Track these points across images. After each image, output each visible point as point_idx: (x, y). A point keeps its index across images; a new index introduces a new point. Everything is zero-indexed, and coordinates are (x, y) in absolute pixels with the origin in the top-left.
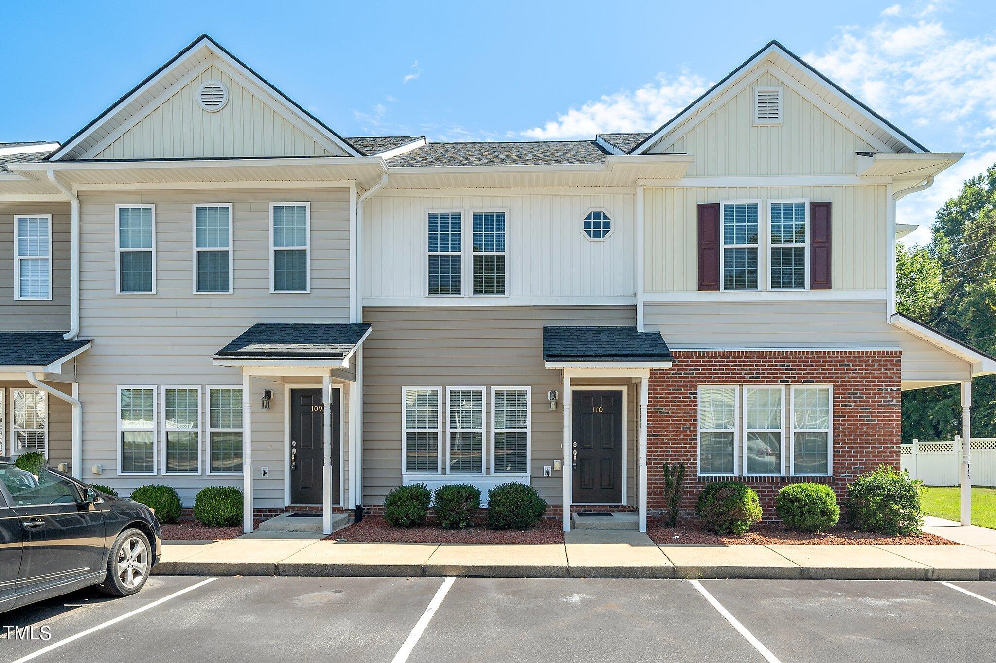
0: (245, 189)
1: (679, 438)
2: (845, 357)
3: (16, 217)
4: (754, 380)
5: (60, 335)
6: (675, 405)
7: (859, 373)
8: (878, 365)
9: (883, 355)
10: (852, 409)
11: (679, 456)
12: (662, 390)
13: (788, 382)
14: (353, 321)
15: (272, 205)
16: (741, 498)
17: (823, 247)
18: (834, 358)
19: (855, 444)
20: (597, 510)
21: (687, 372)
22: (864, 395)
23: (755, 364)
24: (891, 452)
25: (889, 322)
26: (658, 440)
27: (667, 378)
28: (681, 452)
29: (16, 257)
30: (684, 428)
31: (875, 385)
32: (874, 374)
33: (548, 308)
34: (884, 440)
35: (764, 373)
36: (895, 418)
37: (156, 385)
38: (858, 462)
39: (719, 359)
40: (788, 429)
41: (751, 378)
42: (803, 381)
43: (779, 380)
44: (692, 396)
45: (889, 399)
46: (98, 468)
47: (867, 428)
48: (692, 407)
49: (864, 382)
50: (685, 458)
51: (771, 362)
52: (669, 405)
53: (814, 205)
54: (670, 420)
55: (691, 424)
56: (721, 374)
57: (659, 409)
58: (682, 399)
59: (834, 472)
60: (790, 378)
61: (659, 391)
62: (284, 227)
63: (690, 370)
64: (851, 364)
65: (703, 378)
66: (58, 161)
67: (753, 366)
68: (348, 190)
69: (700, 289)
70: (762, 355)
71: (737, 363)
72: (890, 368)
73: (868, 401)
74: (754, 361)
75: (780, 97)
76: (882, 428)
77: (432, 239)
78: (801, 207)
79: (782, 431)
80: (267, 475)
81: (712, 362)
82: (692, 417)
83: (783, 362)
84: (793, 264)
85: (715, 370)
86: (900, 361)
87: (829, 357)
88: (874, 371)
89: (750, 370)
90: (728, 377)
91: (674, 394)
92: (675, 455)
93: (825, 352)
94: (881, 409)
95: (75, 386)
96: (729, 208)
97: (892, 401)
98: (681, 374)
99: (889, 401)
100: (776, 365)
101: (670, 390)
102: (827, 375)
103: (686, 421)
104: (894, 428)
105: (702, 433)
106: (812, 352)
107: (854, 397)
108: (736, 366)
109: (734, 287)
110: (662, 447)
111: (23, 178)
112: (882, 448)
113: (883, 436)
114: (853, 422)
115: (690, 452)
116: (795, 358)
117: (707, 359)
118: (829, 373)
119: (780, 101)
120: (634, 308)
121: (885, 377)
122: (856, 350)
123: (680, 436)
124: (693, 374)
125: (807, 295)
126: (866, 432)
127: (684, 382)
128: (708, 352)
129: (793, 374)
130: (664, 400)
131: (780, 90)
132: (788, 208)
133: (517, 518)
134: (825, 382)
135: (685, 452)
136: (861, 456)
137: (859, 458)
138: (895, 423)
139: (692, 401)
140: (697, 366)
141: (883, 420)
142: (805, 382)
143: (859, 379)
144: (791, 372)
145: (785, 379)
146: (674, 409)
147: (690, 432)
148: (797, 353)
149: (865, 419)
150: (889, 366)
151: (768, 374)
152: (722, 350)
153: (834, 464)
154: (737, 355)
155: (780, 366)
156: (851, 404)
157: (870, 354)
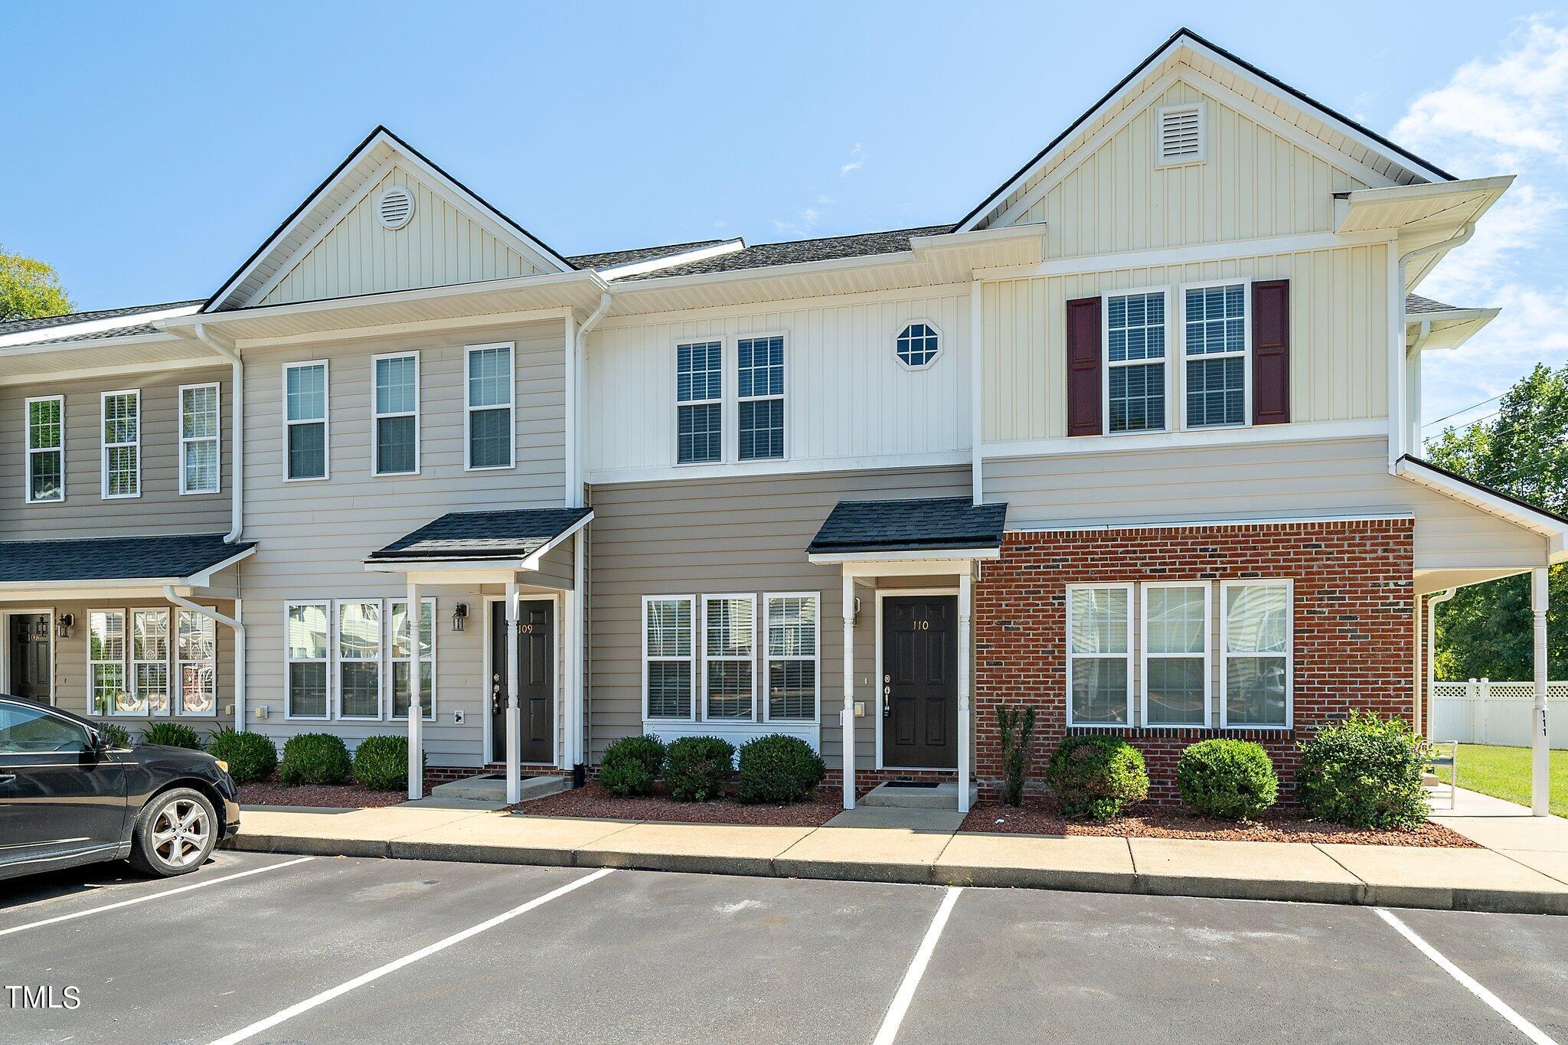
0: (435, 331)
1: (1036, 667)
2: (1313, 534)
3: (182, 388)
4: (1157, 574)
5: (221, 537)
6: (1029, 617)
7: (1337, 559)
8: (1372, 545)
9: (1381, 527)
10: (1325, 618)
11: (1036, 695)
12: (1011, 593)
13: (1214, 576)
14: (569, 504)
15: (469, 349)
16: (1107, 762)
17: (1276, 354)
18: (1292, 534)
19: (1331, 676)
20: (919, 778)
21: (1048, 564)
22: (1347, 596)
23: (1158, 548)
24: (1395, 689)
25: (1392, 471)
26: (1004, 670)
27: (1018, 574)
28: (1039, 689)
29: (182, 440)
30: (1043, 652)
31: (1366, 579)
32: (1365, 559)
33: (842, 475)
34: (1384, 669)
35: (1174, 563)
36: (1402, 632)
37: (329, 601)
38: (1337, 706)
39: (1100, 543)
40: (1216, 651)
41: (1151, 571)
42: (1239, 574)
43: (1199, 574)
44: (1056, 602)
45: (1391, 600)
46: (263, 710)
47: (1351, 650)
48: (1057, 619)
49: (1347, 573)
50: (1046, 698)
51: (1186, 544)
52: (1020, 617)
53: (1257, 287)
54: (1022, 640)
55: (1055, 646)
56: (1103, 566)
57: (1005, 623)
58: (1040, 607)
59: (1295, 722)
60: (1217, 569)
61: (1004, 595)
62: (482, 378)
63: (1054, 561)
64: (1323, 544)
65: (1073, 573)
66: (215, 311)
67: (1155, 551)
68: (563, 320)
69: (1070, 434)
70: (1169, 534)
71: (1129, 549)
72: (1393, 549)
73: (1354, 605)
74: (1158, 545)
75: (1201, 119)
76: (1380, 650)
77: (682, 381)
78: (1236, 293)
79: (1207, 655)
80: (461, 722)
81: (1088, 547)
82: (1056, 634)
83: (1207, 543)
84: (1225, 385)
85: (1092, 560)
86: (1411, 537)
87: (1285, 534)
88: (1363, 555)
89: (1151, 558)
90: (1115, 571)
91: (1027, 599)
92: (1029, 695)
93: (1276, 526)
94: (1378, 618)
95: (238, 603)
96: (1116, 304)
97: (1397, 604)
98: (1039, 567)
99: (1391, 604)
100: (1194, 550)
101: (1021, 593)
102: (1282, 563)
103: (1048, 640)
104: (1401, 649)
105: (1075, 661)
106: (1254, 527)
107: (1329, 599)
108: (1127, 552)
109: (1127, 428)
110: (1010, 682)
111: (177, 338)
112: (1380, 683)
113: (1380, 662)
114: (1327, 640)
115: (1053, 689)
116: (1226, 536)
117: (1080, 544)
118: (1285, 561)
119: (1201, 125)
120: (968, 469)
121: (1384, 565)
122: (1332, 520)
123: (1038, 664)
124: (1058, 566)
125: (1247, 434)
126: (1350, 656)
127: (1044, 580)
128: (1081, 533)
129: (1222, 563)
130: (1013, 608)
131: (1200, 107)
132: (1215, 296)
133: (772, 786)
134: (1278, 575)
135: (1046, 689)
136: (1341, 696)
137: (1337, 699)
138: (1403, 640)
139: (1057, 610)
140: (1065, 554)
141: (1380, 637)
142: (1242, 575)
143: (1337, 569)
144: (1219, 559)
145: (1208, 572)
146: (1028, 623)
147: (1054, 658)
148: (1229, 528)
149: (1349, 635)
150: (1392, 546)
151: (1181, 563)
152: (1104, 528)
153: (1295, 709)
154: (1129, 536)
155: (1201, 550)
156: (1324, 610)
157: (1356, 527)
